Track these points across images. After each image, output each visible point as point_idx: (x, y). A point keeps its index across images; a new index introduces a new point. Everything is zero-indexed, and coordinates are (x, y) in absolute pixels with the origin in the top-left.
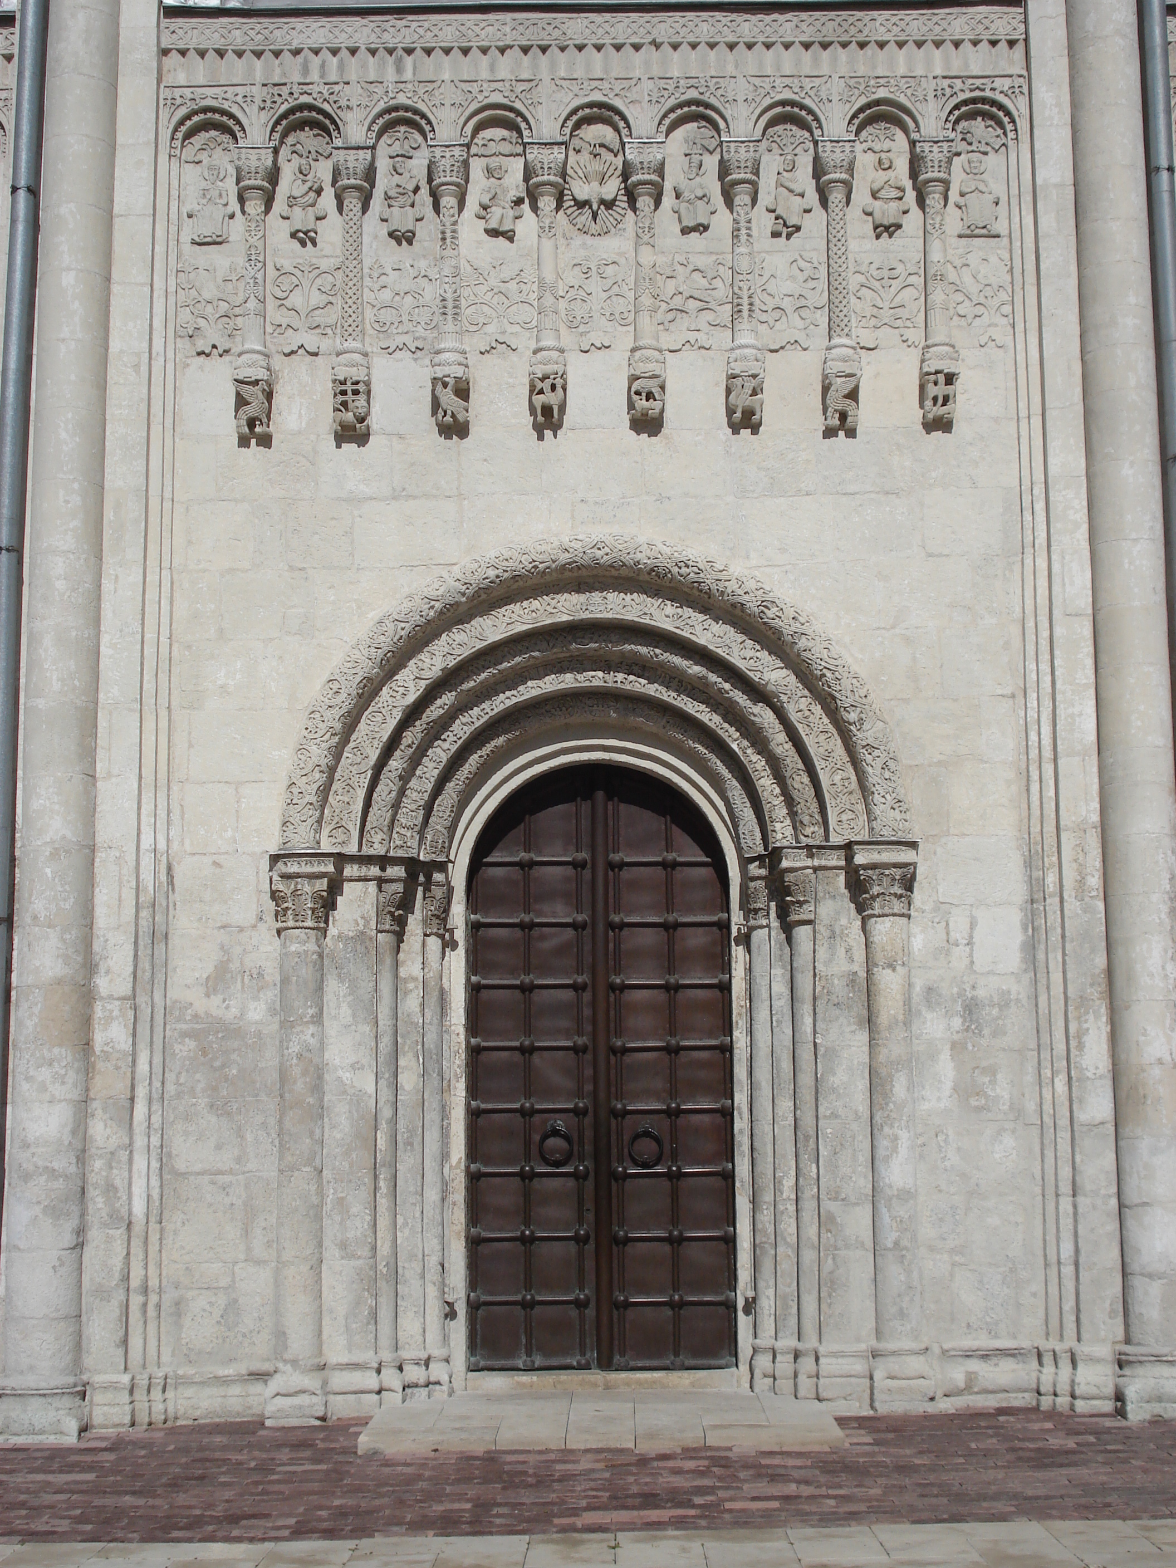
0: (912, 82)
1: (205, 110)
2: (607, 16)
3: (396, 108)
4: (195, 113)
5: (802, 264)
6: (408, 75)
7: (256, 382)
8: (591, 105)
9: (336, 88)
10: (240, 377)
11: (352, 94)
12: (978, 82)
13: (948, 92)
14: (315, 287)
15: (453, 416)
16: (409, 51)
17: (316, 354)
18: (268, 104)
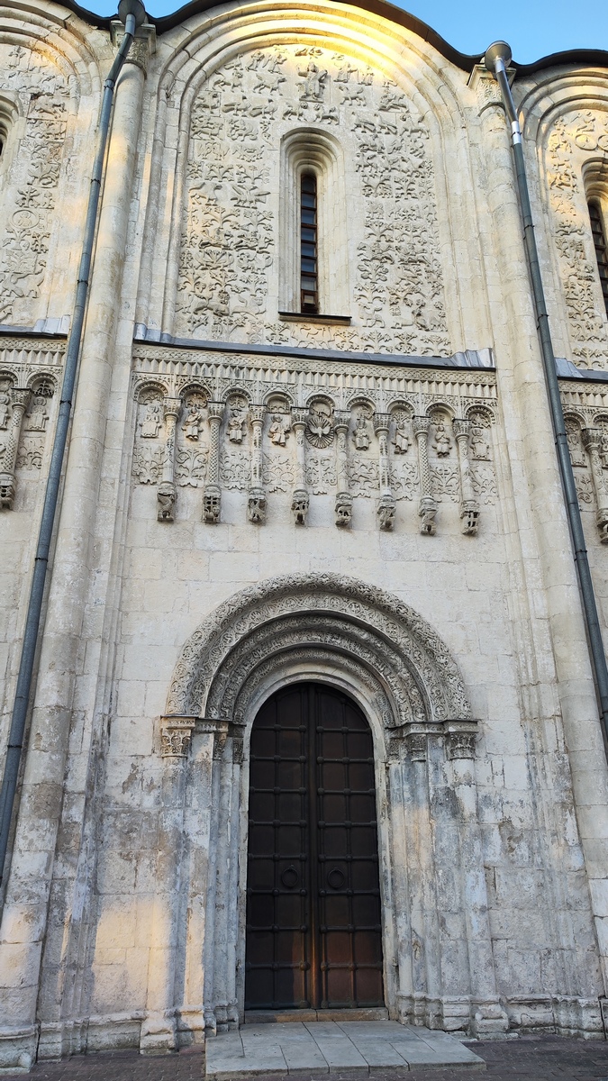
0: (452, 398)
1: (151, 382)
2: (325, 362)
3: (235, 390)
4: (146, 383)
5: (408, 466)
6: (241, 377)
7: (169, 495)
8: (319, 396)
9: (209, 380)
10: (162, 492)
11: (216, 383)
12: (479, 400)
13: (467, 403)
14: (196, 460)
15: (258, 517)
16: (241, 368)
17: (196, 487)
18: (179, 383)
